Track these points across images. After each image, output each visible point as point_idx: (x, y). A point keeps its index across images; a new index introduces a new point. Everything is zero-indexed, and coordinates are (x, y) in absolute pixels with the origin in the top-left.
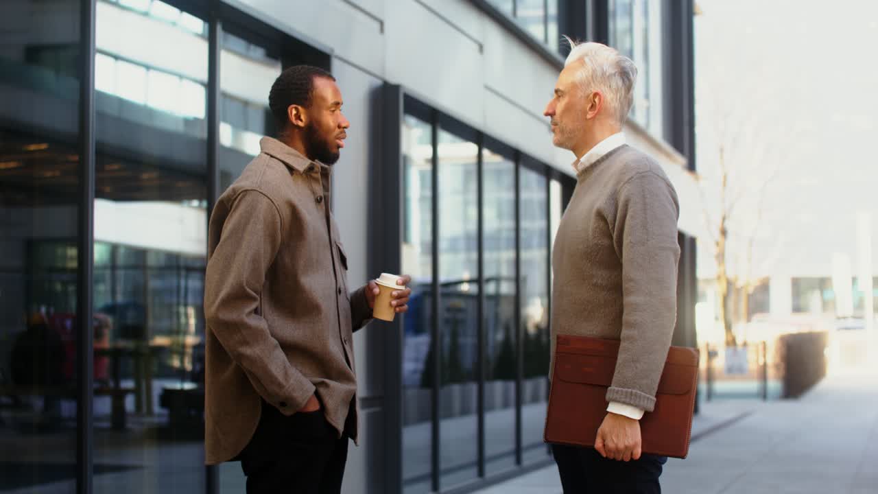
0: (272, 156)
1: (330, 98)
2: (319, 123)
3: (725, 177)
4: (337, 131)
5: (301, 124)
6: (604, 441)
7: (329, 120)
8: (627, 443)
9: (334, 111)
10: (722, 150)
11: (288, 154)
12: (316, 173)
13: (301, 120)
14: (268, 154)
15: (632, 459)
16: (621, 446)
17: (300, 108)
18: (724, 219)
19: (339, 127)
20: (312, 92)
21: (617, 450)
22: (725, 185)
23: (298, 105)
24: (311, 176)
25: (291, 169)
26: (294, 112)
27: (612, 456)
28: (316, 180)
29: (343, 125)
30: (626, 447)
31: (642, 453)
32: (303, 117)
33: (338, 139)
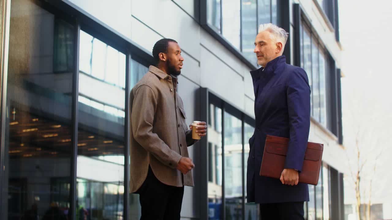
0: (152, 73)
1: (175, 49)
2: (171, 59)
3: (359, 153)
4: (179, 62)
5: (164, 60)
6: (284, 177)
7: (175, 57)
8: (293, 179)
9: (177, 54)
10: (357, 142)
11: (159, 72)
12: (170, 79)
13: (164, 59)
14: (151, 72)
15: (294, 185)
16: (291, 180)
17: (163, 54)
18: (359, 172)
19: (180, 60)
20: (168, 47)
21: (289, 181)
22: (359, 157)
23: (163, 52)
24: (168, 81)
25: (160, 78)
26: (161, 56)
27: (286, 183)
28: (170, 82)
29: (181, 60)
30: (293, 180)
31: (299, 182)
32: (165, 57)
33: (179, 65)
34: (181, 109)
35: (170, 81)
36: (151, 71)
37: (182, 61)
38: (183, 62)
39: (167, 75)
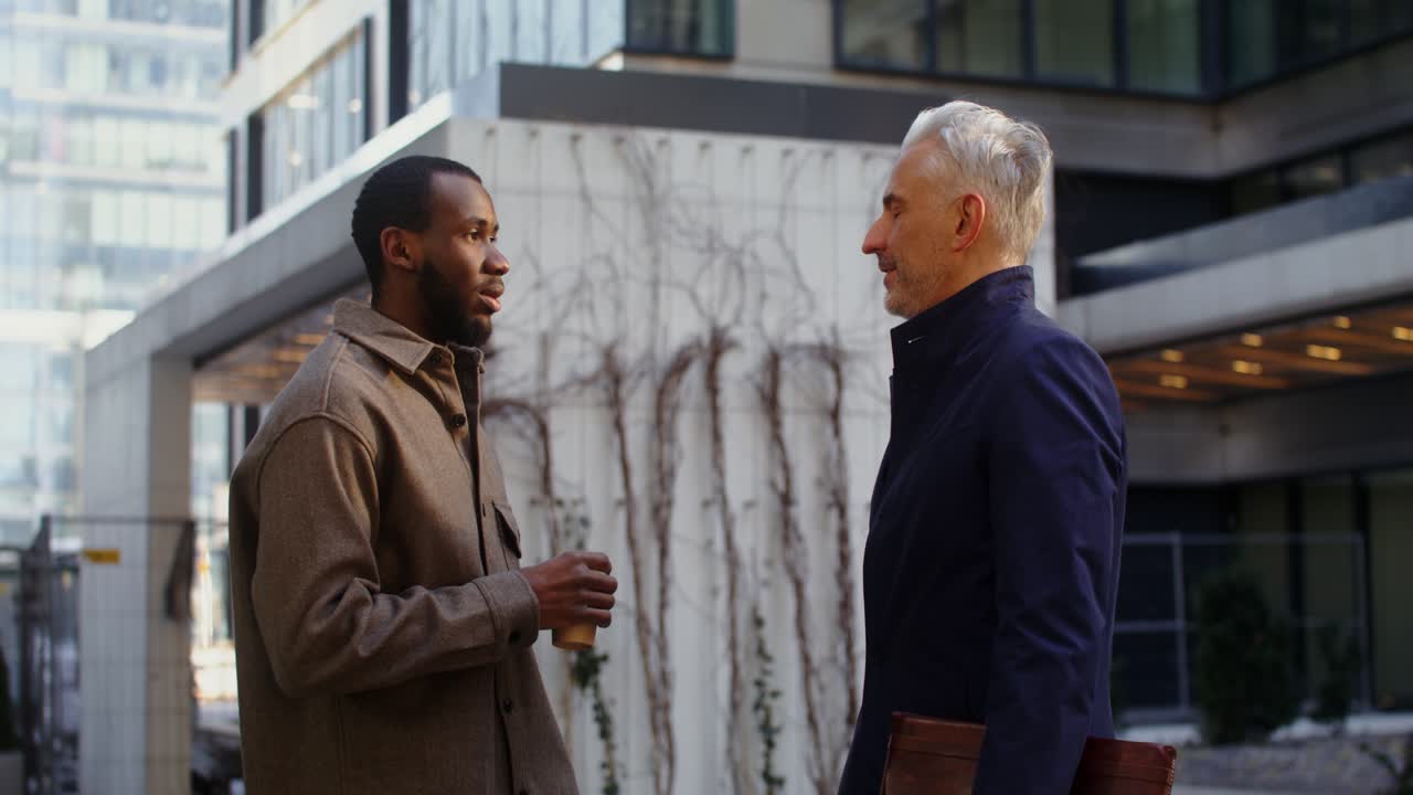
34: (503, 511)
35: (444, 372)
36: (346, 331)
37: (502, 271)
38: (503, 277)
39: (432, 345)
